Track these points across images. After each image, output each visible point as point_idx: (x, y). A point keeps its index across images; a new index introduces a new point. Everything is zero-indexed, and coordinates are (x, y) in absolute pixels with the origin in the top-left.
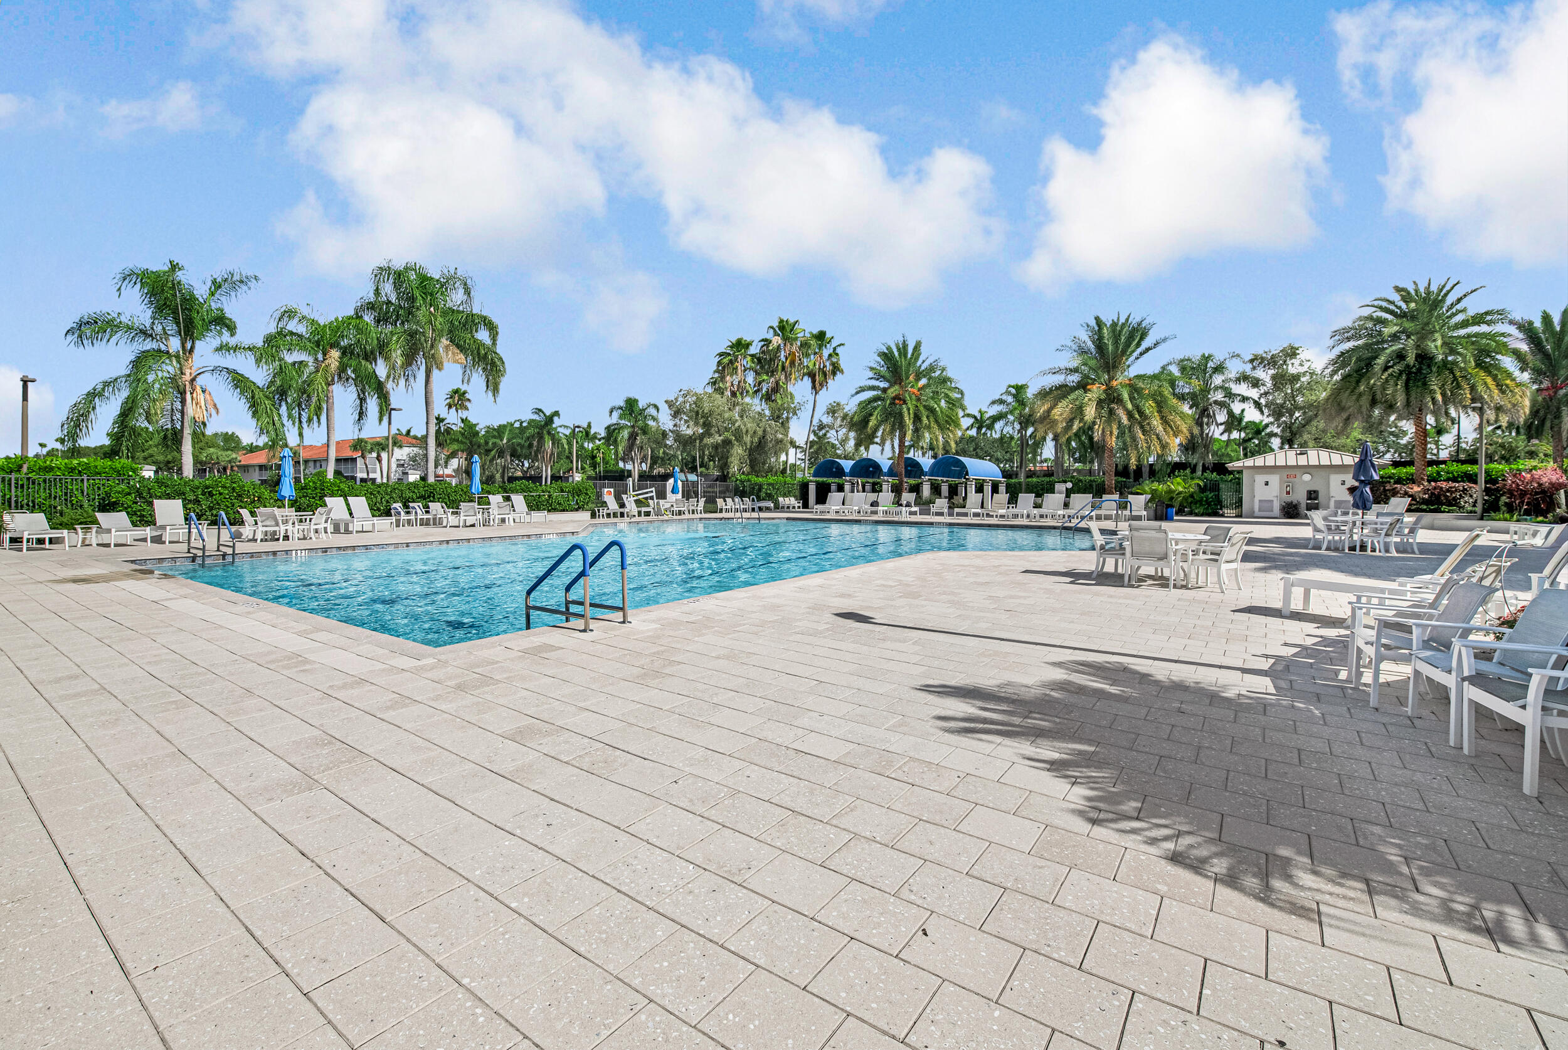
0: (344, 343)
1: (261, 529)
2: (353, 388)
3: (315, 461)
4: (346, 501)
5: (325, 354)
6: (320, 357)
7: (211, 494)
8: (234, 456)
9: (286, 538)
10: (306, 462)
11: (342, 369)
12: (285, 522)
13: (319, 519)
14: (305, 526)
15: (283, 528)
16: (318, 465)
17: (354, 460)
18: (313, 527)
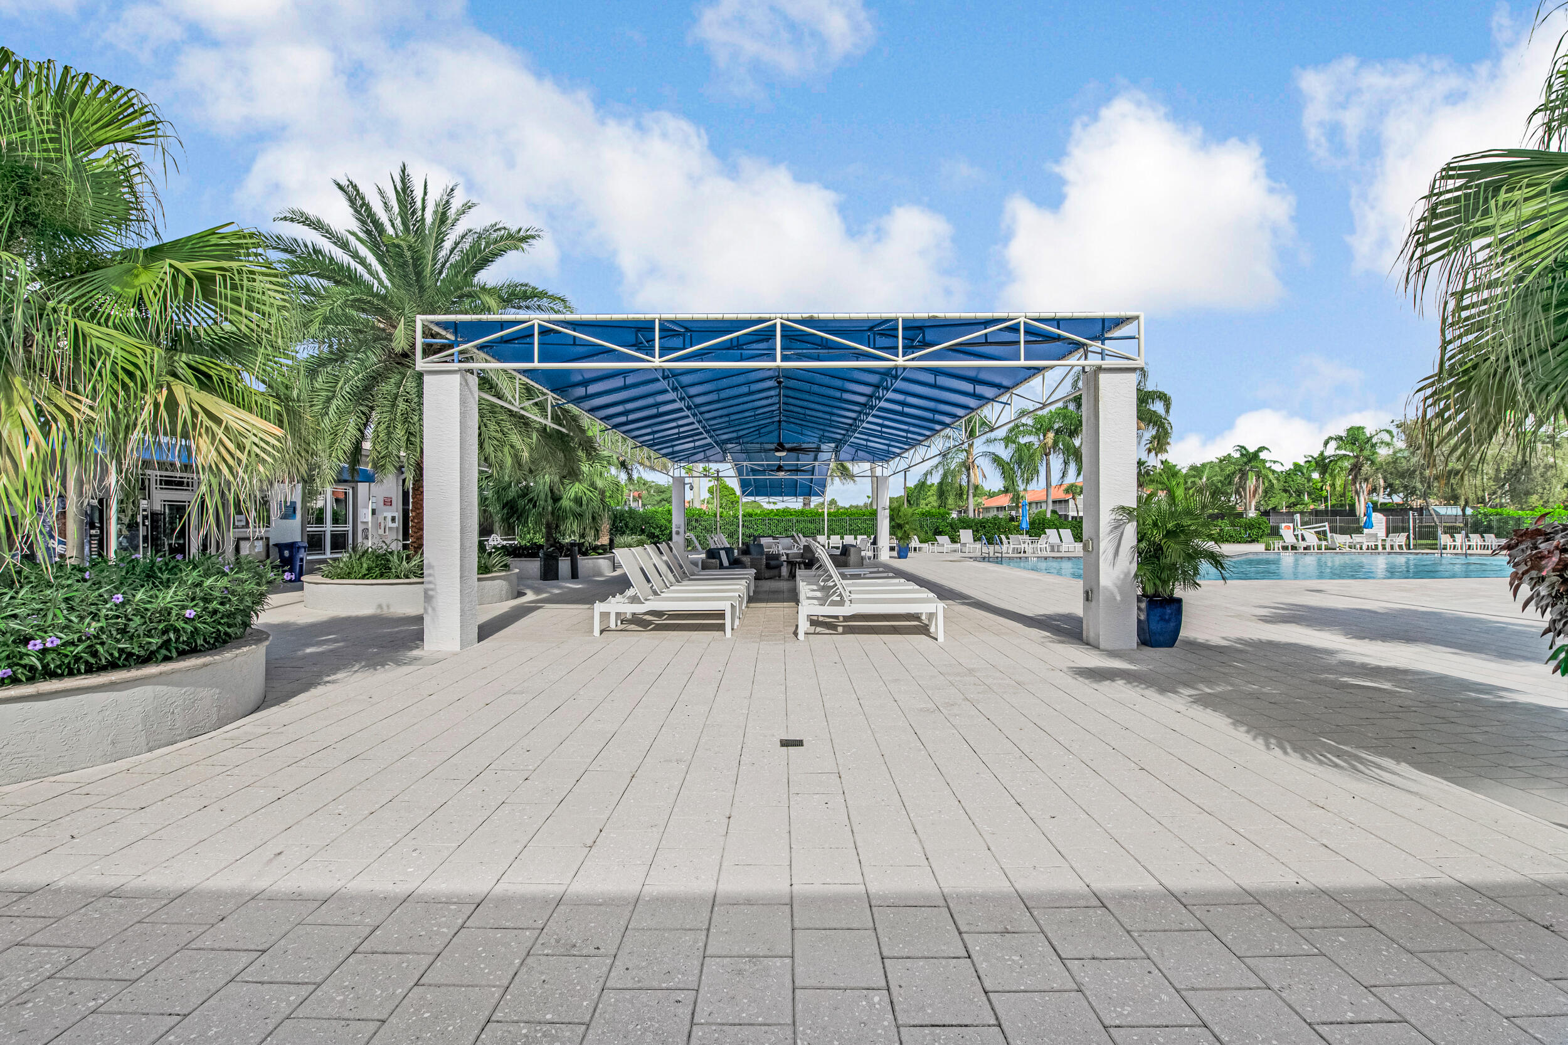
0: (1056, 426)
1: (1012, 546)
2: (1061, 456)
3: (1037, 503)
4: (1058, 532)
5: (1044, 436)
6: (1042, 437)
7: (985, 527)
8: (980, 501)
9: (1025, 552)
10: (1030, 504)
11: (1055, 443)
12: (1024, 543)
13: (1042, 542)
14: (1035, 545)
15: (1023, 546)
16: (1039, 505)
17: (1067, 501)
18: (1039, 546)
